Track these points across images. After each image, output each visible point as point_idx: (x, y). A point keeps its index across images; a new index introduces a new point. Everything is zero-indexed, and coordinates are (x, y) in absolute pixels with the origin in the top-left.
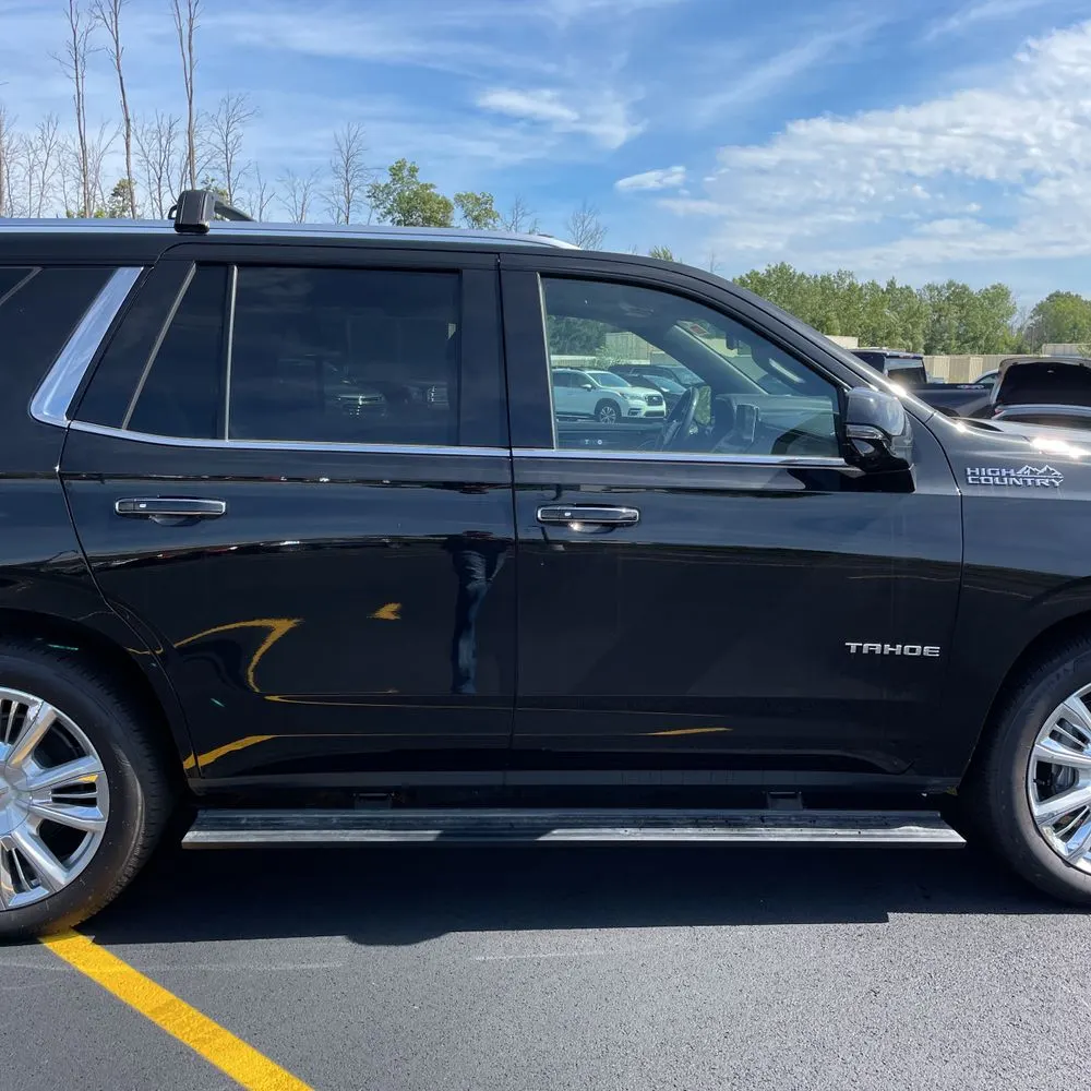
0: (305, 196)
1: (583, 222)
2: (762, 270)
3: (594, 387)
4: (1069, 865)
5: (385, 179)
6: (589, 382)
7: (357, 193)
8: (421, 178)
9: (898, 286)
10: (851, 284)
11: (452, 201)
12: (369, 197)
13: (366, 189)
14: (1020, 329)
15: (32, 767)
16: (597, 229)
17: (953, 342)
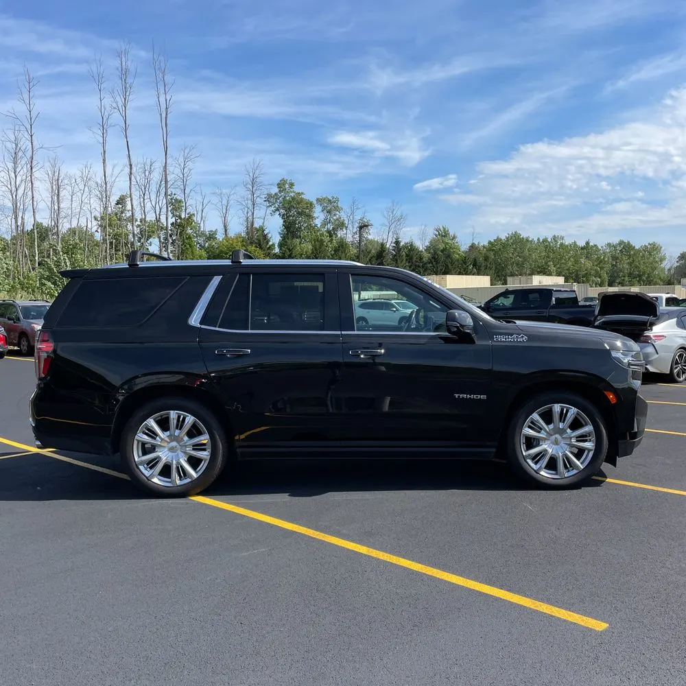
0: (228, 201)
1: (392, 212)
2: (503, 237)
3: (397, 310)
4: (537, 473)
5: (275, 190)
6: (395, 307)
7: (258, 199)
8: (297, 189)
9: (591, 244)
10: (562, 244)
11: (315, 202)
12: (265, 201)
13: (263, 197)
14: (669, 270)
15: (186, 438)
16: (401, 216)
17: (626, 279)
